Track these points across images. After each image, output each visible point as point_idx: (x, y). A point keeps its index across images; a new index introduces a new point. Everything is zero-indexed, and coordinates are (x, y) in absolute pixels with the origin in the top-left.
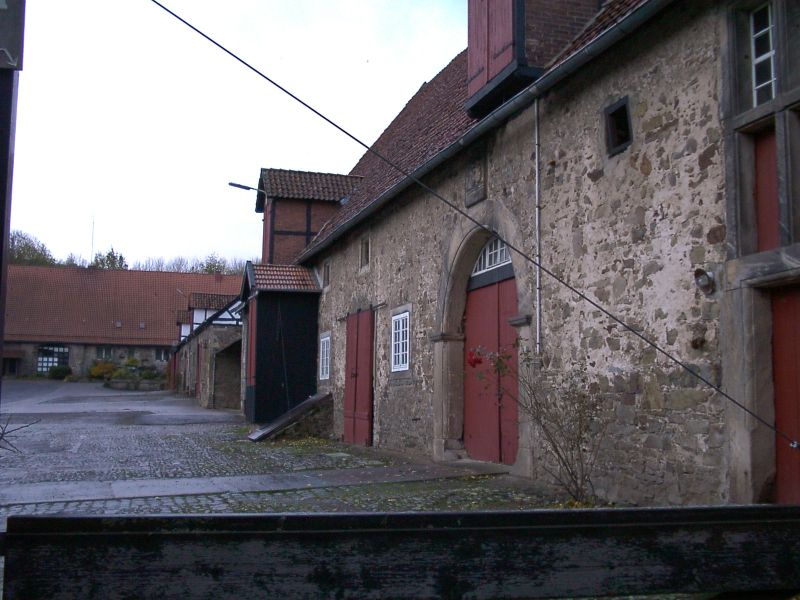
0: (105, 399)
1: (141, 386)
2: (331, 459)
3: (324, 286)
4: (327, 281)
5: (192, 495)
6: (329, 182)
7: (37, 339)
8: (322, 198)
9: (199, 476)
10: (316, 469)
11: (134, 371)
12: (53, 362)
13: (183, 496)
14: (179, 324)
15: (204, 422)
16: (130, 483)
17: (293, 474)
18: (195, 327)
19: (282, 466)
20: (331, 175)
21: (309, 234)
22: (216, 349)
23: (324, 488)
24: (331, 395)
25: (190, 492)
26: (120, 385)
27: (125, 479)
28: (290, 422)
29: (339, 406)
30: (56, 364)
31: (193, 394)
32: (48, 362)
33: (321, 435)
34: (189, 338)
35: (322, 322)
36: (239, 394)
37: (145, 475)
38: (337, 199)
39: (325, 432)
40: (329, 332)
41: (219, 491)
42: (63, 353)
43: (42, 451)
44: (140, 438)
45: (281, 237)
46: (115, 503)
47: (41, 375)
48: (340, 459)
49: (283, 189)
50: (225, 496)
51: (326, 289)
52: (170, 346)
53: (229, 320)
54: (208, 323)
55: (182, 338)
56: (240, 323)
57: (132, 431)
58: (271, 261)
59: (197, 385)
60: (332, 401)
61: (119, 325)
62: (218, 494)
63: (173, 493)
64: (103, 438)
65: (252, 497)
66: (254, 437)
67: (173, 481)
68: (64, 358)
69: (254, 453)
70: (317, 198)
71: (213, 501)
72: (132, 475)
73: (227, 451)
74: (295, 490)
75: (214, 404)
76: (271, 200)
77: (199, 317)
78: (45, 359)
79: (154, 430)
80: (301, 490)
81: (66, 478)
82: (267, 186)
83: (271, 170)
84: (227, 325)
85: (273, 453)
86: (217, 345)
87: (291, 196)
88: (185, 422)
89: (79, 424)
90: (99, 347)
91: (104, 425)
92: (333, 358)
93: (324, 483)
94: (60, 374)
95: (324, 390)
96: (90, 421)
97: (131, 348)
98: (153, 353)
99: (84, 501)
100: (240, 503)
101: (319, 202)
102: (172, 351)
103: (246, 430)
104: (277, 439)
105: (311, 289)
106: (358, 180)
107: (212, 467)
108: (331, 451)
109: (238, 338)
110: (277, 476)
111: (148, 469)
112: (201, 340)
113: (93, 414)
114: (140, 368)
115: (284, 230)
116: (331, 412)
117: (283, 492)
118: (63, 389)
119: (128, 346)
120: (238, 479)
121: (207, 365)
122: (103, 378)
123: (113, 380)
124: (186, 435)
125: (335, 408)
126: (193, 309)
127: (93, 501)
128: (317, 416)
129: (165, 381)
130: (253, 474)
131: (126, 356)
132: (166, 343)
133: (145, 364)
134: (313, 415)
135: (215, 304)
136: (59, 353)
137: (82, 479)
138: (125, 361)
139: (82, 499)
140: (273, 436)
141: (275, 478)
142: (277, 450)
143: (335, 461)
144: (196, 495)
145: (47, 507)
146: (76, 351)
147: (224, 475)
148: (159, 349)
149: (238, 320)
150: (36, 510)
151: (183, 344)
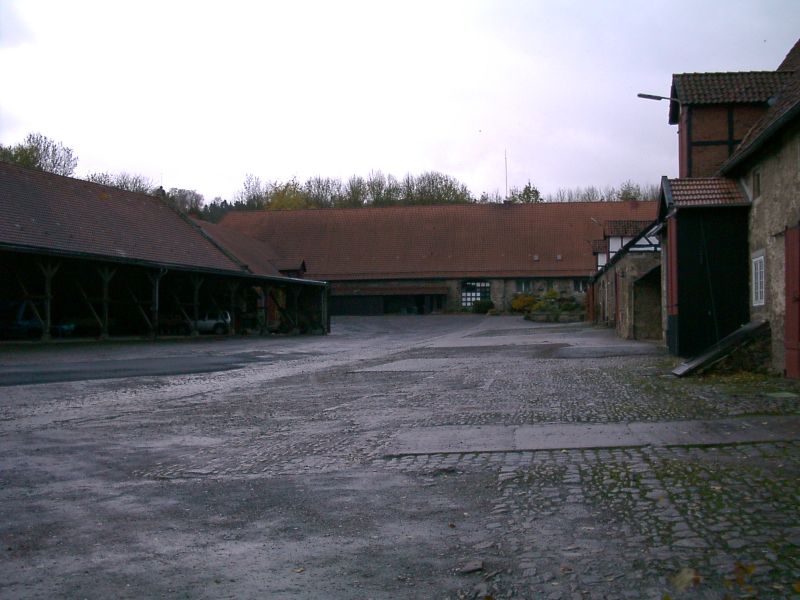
0: (526, 331)
1: (561, 317)
2: (775, 401)
3: (754, 198)
4: (757, 192)
5: (606, 448)
6: (753, 81)
7: (461, 275)
8: (746, 100)
9: (616, 421)
10: (757, 413)
11: (552, 303)
12: (476, 297)
13: (595, 449)
14: (596, 254)
15: (624, 354)
16: (536, 430)
17: (729, 421)
18: (612, 255)
19: (714, 410)
20: (755, 73)
21: (731, 143)
22: (635, 277)
23: (773, 442)
24: (767, 323)
25: (604, 445)
26: (541, 318)
27: (532, 423)
28: (719, 355)
29: (778, 336)
30: (479, 299)
31: (613, 325)
32: (471, 297)
33: (759, 369)
34: (606, 268)
35: (753, 240)
36: (660, 324)
37: (555, 418)
38: (764, 99)
39: (761, 367)
40: (762, 251)
41: (637, 443)
42: (485, 287)
43: (453, 389)
44: (555, 373)
45: (700, 148)
46: (515, 456)
47: (465, 310)
48: (786, 400)
49: (699, 95)
50: (647, 450)
51: (757, 202)
52: (588, 277)
53: (647, 246)
54: (625, 250)
55: (599, 268)
56: (659, 249)
57: (549, 365)
58: (689, 175)
59: (616, 315)
60: (770, 330)
61: (536, 258)
62: (638, 448)
63: (583, 446)
64: (518, 373)
65: (679, 453)
66: (679, 371)
67: (584, 428)
68: (485, 292)
69: (680, 392)
70: (739, 100)
71: (631, 457)
72: (540, 419)
73: (648, 389)
74: (734, 445)
75: (635, 335)
76: (686, 109)
77: (615, 245)
78: (469, 294)
79: (572, 364)
80: (743, 444)
81: (471, 421)
82: (681, 93)
83: (685, 75)
84: (644, 251)
85: (703, 392)
86: (635, 273)
87: (709, 101)
88: (604, 355)
89: (497, 358)
90: (518, 280)
91: (520, 359)
92: (768, 281)
93: (772, 436)
94: (483, 308)
95: (758, 319)
96: (508, 354)
97: (549, 280)
98: (571, 284)
99: (481, 452)
100: (665, 462)
101: (743, 105)
102: (590, 282)
103: (670, 364)
104: (705, 374)
105: (738, 202)
106: (788, 76)
107: (631, 410)
108: (772, 390)
109: (657, 265)
110: (709, 422)
111: (559, 410)
112: (618, 269)
113: (512, 347)
114: (560, 300)
115: (703, 140)
116: (770, 343)
117: (719, 446)
118: (487, 323)
119: (545, 278)
120: (661, 425)
121: (625, 294)
122: (524, 311)
123: (533, 313)
124: (604, 370)
125: (774, 338)
126: (609, 237)
127: (491, 452)
128: (752, 348)
129: (583, 313)
130: (679, 419)
131: (545, 289)
132: (584, 274)
133: (564, 296)
134: (747, 345)
135: (631, 231)
136: (481, 287)
137: (486, 423)
138: (544, 294)
139: (479, 449)
140: (701, 371)
141: (707, 426)
142: (707, 388)
143: (780, 404)
144: (610, 449)
145: (439, 459)
146: (497, 285)
147: (644, 420)
148: (577, 280)
149: (656, 246)
150: (428, 463)
151: (601, 273)
